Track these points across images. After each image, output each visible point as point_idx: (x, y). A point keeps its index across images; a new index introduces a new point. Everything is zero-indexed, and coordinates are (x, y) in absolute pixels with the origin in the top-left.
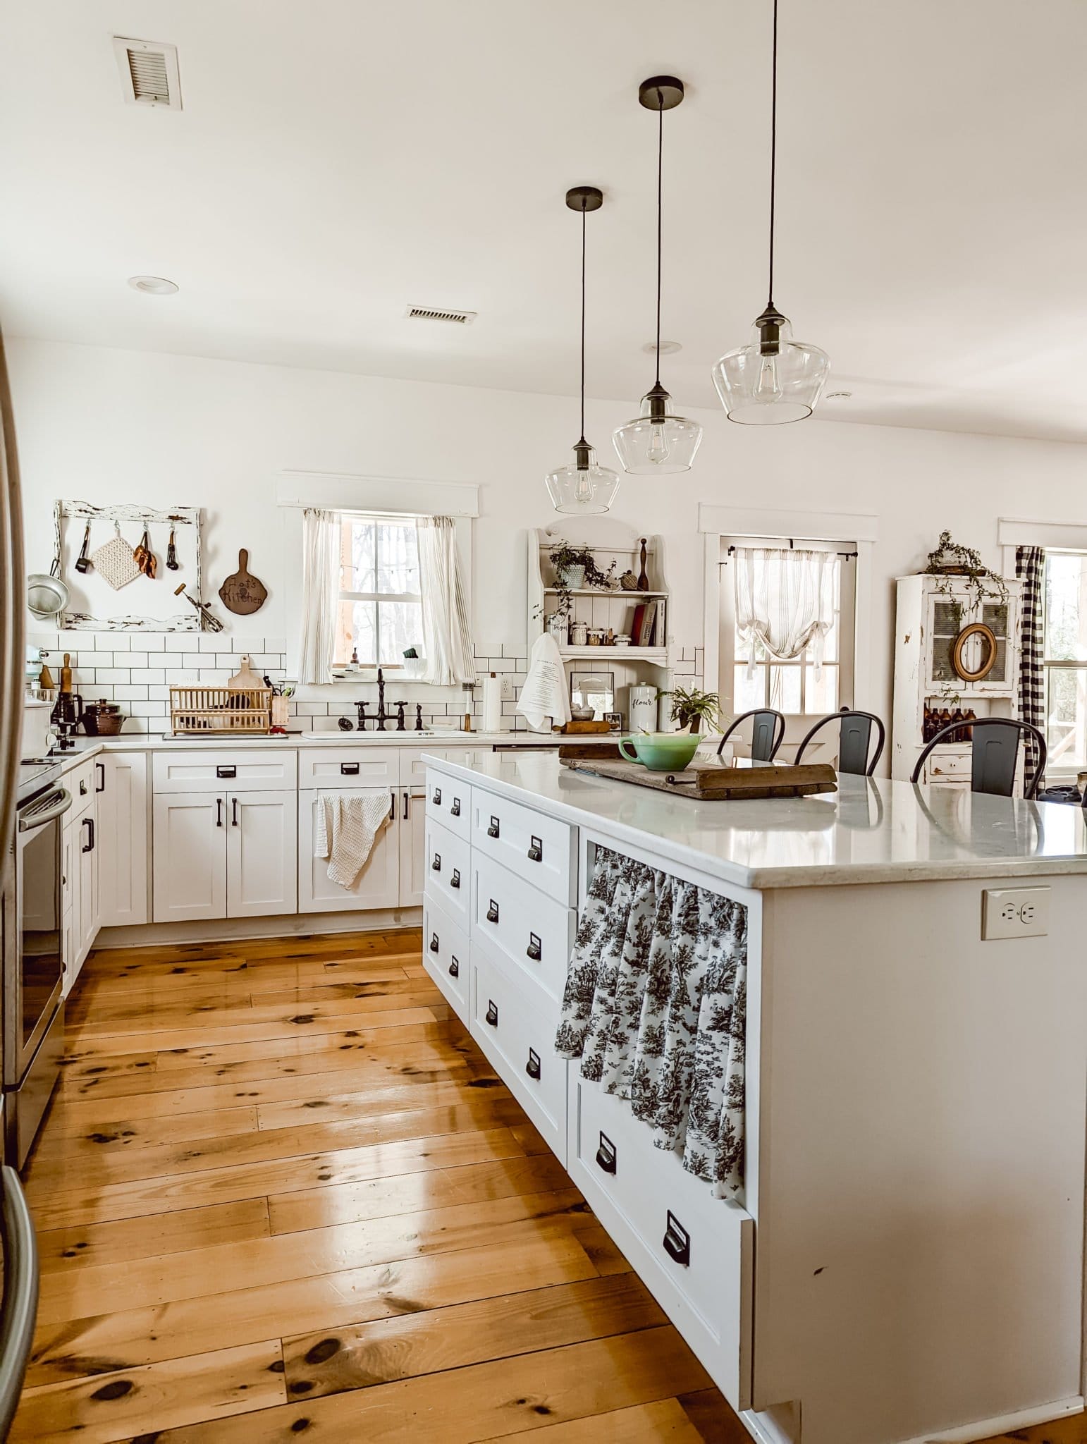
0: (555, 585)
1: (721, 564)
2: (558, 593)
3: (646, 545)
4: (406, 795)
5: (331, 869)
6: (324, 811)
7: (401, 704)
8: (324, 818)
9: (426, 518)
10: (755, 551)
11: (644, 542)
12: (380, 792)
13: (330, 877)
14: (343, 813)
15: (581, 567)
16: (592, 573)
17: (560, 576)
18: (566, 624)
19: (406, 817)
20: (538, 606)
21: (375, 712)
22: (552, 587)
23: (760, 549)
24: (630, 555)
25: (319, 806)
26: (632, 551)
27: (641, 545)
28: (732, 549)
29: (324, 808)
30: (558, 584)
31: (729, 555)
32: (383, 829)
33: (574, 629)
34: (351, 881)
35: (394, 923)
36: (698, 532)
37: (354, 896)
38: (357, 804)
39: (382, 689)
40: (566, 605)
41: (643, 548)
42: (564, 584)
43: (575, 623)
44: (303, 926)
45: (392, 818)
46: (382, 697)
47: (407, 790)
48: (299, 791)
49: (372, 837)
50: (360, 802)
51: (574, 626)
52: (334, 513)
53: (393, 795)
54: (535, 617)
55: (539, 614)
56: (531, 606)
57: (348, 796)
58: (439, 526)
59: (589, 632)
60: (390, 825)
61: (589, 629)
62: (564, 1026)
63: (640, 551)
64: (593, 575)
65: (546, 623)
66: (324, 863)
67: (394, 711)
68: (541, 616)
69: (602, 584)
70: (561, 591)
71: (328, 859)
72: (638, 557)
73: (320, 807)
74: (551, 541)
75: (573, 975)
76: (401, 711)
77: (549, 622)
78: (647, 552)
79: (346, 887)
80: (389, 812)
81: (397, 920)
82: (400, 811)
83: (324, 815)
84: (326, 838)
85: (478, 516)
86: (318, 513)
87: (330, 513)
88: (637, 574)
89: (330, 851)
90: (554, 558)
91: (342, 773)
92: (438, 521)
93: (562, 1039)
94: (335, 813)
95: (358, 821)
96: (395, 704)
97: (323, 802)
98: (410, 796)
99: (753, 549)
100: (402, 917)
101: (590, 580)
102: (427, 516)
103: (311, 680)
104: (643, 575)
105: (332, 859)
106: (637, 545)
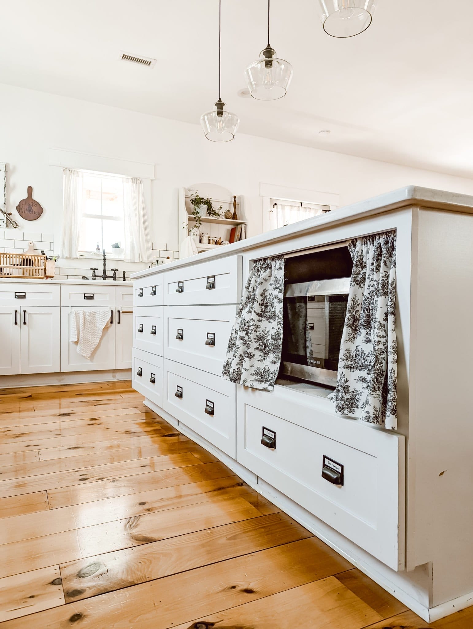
0: (193, 213)
1: (270, 211)
2: (195, 217)
3: (236, 199)
4: (119, 312)
5: (79, 348)
6: (75, 317)
7: (115, 270)
8: (75, 321)
9: (128, 178)
10: (285, 206)
11: (235, 197)
12: (105, 309)
13: (78, 352)
14: (85, 318)
15: (206, 207)
16: (210, 210)
17: (195, 209)
18: (198, 233)
19: (119, 323)
20: (185, 223)
21: (101, 274)
22: (192, 214)
23: (288, 205)
24: (228, 204)
25: (72, 314)
26: (229, 202)
27: (234, 199)
28: (276, 204)
29: (75, 316)
30: (195, 213)
31: (274, 207)
32: (106, 328)
33: (202, 236)
34: (90, 355)
35: (112, 378)
36: (260, 195)
37: (91, 363)
38: (93, 315)
39: (105, 262)
40: (199, 223)
41: (235, 201)
42: (198, 213)
43: (202, 234)
44: (63, 379)
45: (112, 323)
46: (105, 266)
47: (119, 309)
48: (61, 307)
49: (101, 332)
50: (95, 313)
51: (202, 235)
52: (79, 171)
53: (112, 311)
54: (183, 228)
55: (186, 226)
56: (181, 222)
57: (88, 310)
58: (134, 183)
59: (210, 238)
60: (110, 326)
61: (209, 237)
62: (228, 361)
63: (233, 203)
64: (210, 211)
65: (189, 231)
66: (74, 345)
67: (111, 274)
68: (186, 228)
69: (216, 215)
70: (196, 217)
71: (77, 343)
72: (232, 205)
73: (73, 317)
74: (190, 194)
75: (234, 333)
76: (115, 274)
77: (191, 231)
78: (237, 203)
79: (87, 358)
80: (110, 319)
81: (114, 377)
82: (116, 320)
83: (75, 319)
84: (76, 331)
85: (154, 179)
86: (70, 171)
87: (77, 172)
88: (232, 211)
89: (78, 338)
90: (192, 201)
91: (85, 299)
92: (134, 180)
93: (226, 369)
94: (81, 319)
95: (93, 323)
96: (112, 270)
97: (74, 312)
98: (121, 312)
99: (285, 205)
100: (116, 376)
101: (209, 213)
102: (128, 177)
103: (67, 255)
104: (235, 213)
105: (79, 342)
106: (231, 199)
